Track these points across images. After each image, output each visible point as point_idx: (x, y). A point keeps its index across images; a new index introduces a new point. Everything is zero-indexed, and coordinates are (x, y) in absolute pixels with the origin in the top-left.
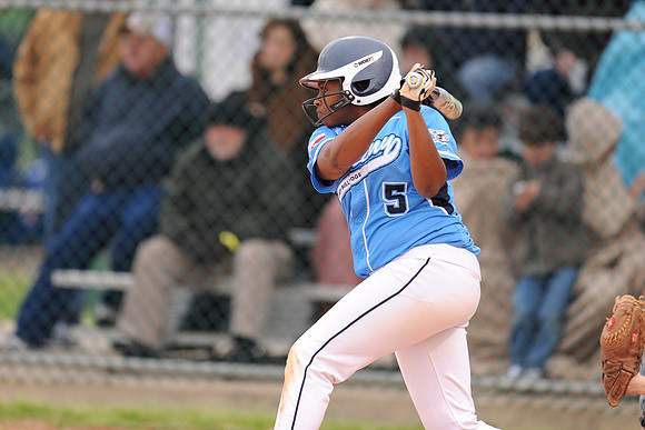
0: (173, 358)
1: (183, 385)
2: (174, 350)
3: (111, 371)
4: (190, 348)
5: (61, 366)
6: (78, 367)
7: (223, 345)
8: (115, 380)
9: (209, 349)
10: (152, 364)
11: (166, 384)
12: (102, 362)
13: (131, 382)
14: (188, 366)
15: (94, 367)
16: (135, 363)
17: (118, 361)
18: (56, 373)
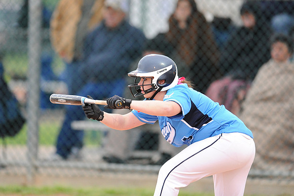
0: (132, 163)
1: (136, 177)
2: (132, 159)
3: (102, 170)
4: (140, 159)
5: (77, 168)
6: (85, 168)
7: (156, 157)
8: (104, 175)
9: (150, 159)
10: (121, 167)
11: (128, 176)
12: (97, 166)
13: (111, 176)
14: (139, 168)
15: (93, 169)
16: (113, 166)
17: (105, 165)
18: (75, 172)
